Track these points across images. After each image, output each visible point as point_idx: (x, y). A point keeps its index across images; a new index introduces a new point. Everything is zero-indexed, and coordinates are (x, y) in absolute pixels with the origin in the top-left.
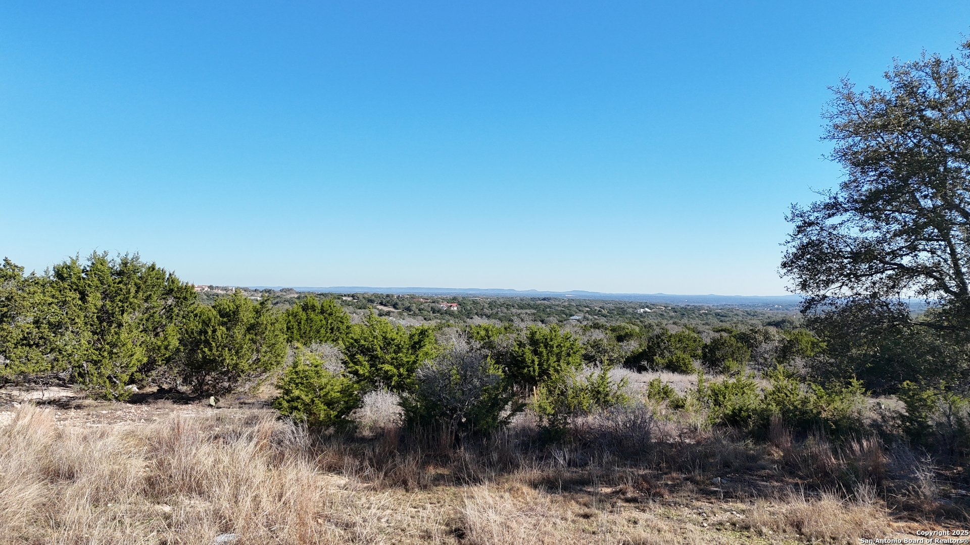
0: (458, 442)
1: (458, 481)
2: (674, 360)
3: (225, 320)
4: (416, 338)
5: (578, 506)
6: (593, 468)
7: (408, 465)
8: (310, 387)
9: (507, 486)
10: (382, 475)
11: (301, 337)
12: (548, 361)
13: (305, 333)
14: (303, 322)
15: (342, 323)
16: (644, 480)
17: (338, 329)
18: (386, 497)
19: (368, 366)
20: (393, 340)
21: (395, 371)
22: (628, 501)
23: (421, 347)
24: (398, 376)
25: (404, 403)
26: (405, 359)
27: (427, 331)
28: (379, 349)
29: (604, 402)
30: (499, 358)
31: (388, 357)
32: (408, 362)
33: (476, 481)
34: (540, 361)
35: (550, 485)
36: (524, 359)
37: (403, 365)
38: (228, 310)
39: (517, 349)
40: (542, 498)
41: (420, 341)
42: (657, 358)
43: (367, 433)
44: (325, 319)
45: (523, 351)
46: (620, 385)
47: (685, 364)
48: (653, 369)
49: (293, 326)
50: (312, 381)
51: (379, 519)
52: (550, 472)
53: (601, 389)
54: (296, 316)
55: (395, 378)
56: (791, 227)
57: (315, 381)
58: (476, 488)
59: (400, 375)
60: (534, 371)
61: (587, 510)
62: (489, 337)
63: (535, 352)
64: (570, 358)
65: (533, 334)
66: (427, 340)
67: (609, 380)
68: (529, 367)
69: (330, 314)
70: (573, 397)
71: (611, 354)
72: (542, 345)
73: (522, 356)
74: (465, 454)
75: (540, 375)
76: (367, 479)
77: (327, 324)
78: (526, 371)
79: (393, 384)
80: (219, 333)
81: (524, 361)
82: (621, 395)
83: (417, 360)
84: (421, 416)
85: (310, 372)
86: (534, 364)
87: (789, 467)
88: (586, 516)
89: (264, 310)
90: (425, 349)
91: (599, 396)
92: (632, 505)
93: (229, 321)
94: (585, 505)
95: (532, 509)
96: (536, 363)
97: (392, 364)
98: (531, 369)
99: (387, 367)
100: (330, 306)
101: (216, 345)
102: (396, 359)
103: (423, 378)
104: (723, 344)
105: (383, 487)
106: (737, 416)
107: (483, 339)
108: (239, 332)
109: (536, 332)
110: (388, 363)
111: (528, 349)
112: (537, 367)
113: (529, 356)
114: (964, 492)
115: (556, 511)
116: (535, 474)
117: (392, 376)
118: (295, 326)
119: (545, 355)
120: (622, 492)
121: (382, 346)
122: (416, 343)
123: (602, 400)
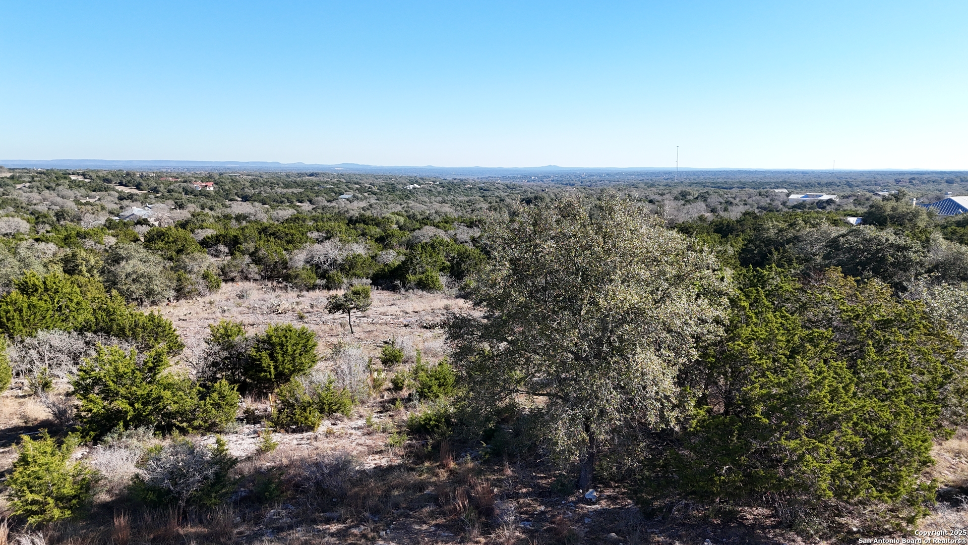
2: (424, 279)
11: (24, 326)
12: (283, 363)
13: (28, 320)
14: (24, 310)
15: (71, 300)
17: (67, 307)
21: (129, 408)
24: (132, 411)
28: (111, 384)
29: (329, 410)
31: (122, 392)
32: (143, 395)
34: (276, 364)
36: (262, 362)
37: (137, 399)
39: (255, 353)
44: (50, 297)
45: (260, 355)
49: (13, 316)
54: (16, 303)
55: (130, 415)
59: (135, 410)
60: (270, 374)
63: (272, 356)
64: (303, 360)
68: (265, 371)
69: (56, 292)
70: (301, 415)
72: (278, 347)
73: (259, 360)
75: (276, 377)
77: (53, 304)
78: (263, 374)
79: (128, 420)
81: (261, 365)
86: (271, 368)
91: (324, 406)
98: (268, 372)
100: (55, 283)
107: (221, 337)
111: (265, 354)
113: (266, 361)
114: (543, 508)
118: (16, 315)
119: (280, 357)
121: (115, 380)
122: (151, 369)
123: (327, 409)
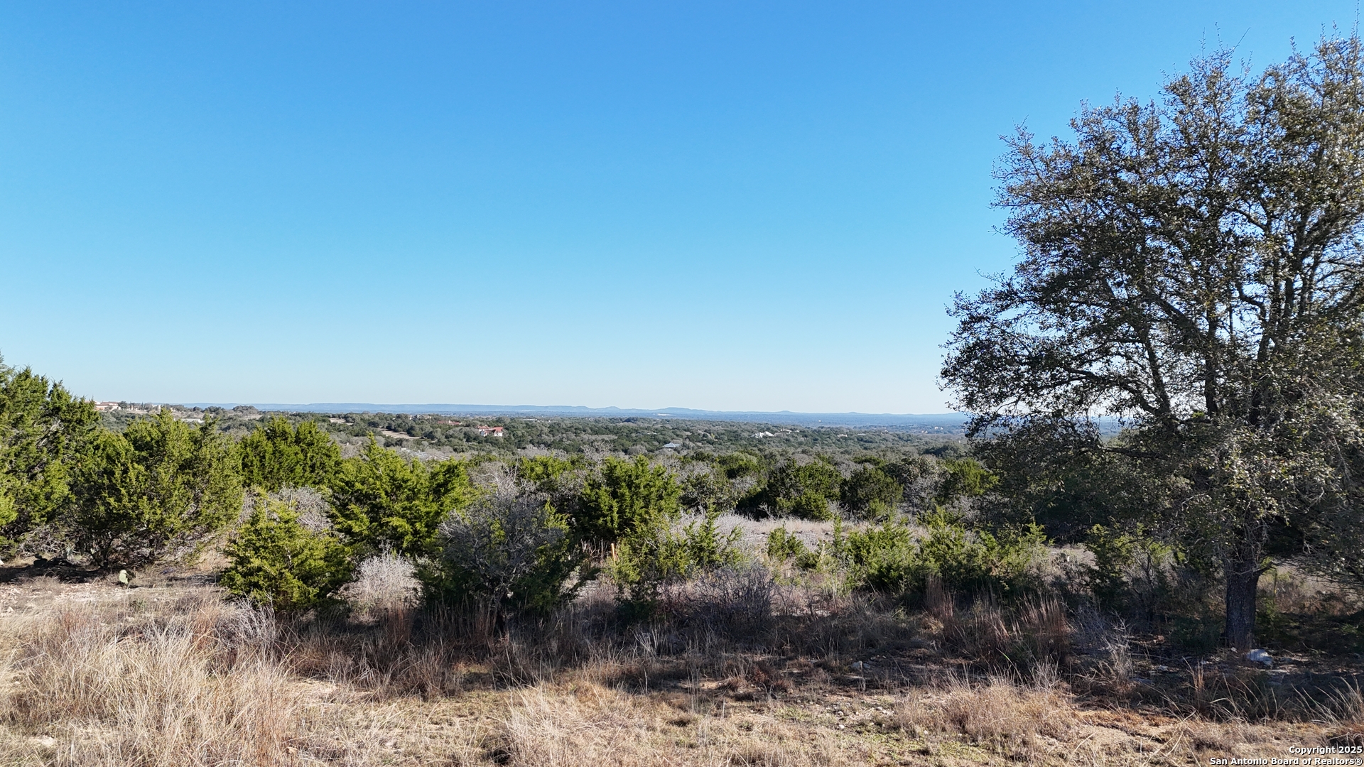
0: (501, 626)
1: (501, 683)
2: (804, 502)
3: (144, 454)
4: (441, 479)
5: (671, 710)
6: (693, 655)
7: (427, 663)
8: (279, 554)
9: (571, 686)
10: (387, 678)
11: (264, 478)
12: (632, 507)
13: (271, 472)
14: (267, 456)
15: (329, 456)
16: (761, 669)
17: (323, 465)
18: (393, 711)
19: (366, 521)
20: (405, 482)
21: (408, 527)
22: (739, 698)
23: (447, 491)
24: (412, 534)
25: (420, 574)
26: (424, 510)
27: (456, 467)
28: (383, 494)
29: (709, 562)
30: (562, 504)
31: (397, 507)
32: (428, 513)
33: (527, 681)
34: (621, 506)
35: (632, 682)
36: (598, 505)
37: (419, 518)
38: (149, 439)
39: (589, 492)
40: (619, 699)
41: (445, 484)
42: (781, 500)
43: (365, 618)
44: (302, 451)
45: (597, 493)
46: (731, 538)
47: (817, 507)
48: (775, 515)
49: (252, 462)
50: (280, 543)
51: (382, 743)
52: (633, 664)
53: (704, 544)
54: (257, 447)
55: (409, 537)
56: (955, 324)
57: (285, 543)
58: (526, 692)
59: (416, 532)
60: (612, 521)
61: (683, 715)
62: (548, 475)
63: (614, 495)
64: (663, 502)
65: (612, 469)
66: (456, 482)
67: (716, 532)
68: (605, 516)
69: (310, 444)
70: (667, 557)
71: (719, 495)
72: (623, 484)
73: (596, 501)
74: (511, 643)
75: (621, 527)
76: (365, 685)
77: (305, 459)
78: (600, 521)
79: (405, 545)
80: (132, 474)
81: (598, 508)
82: (732, 552)
83: (442, 510)
84: (448, 591)
85: (278, 531)
86: (613, 512)
87: (951, 644)
88: (682, 723)
89: (207, 439)
90: (453, 494)
91: (702, 554)
92: (745, 704)
93: (151, 455)
94: (681, 707)
95: (606, 718)
96: (616, 509)
97: (403, 517)
98: (609, 518)
99: (395, 521)
100: (310, 432)
101: (128, 492)
102: (410, 509)
103: (449, 536)
104: (867, 480)
105: (390, 695)
106: (885, 576)
107: (538, 477)
108: (165, 472)
109: (615, 467)
110: (398, 514)
111: (604, 491)
112: (616, 516)
113: (605, 500)
114: (1165, 668)
115: (639, 717)
116: (612, 667)
117: (402, 535)
118: (256, 461)
119: (628, 498)
120: (733, 687)
121: (389, 490)
122: (439, 485)
123: (706, 560)
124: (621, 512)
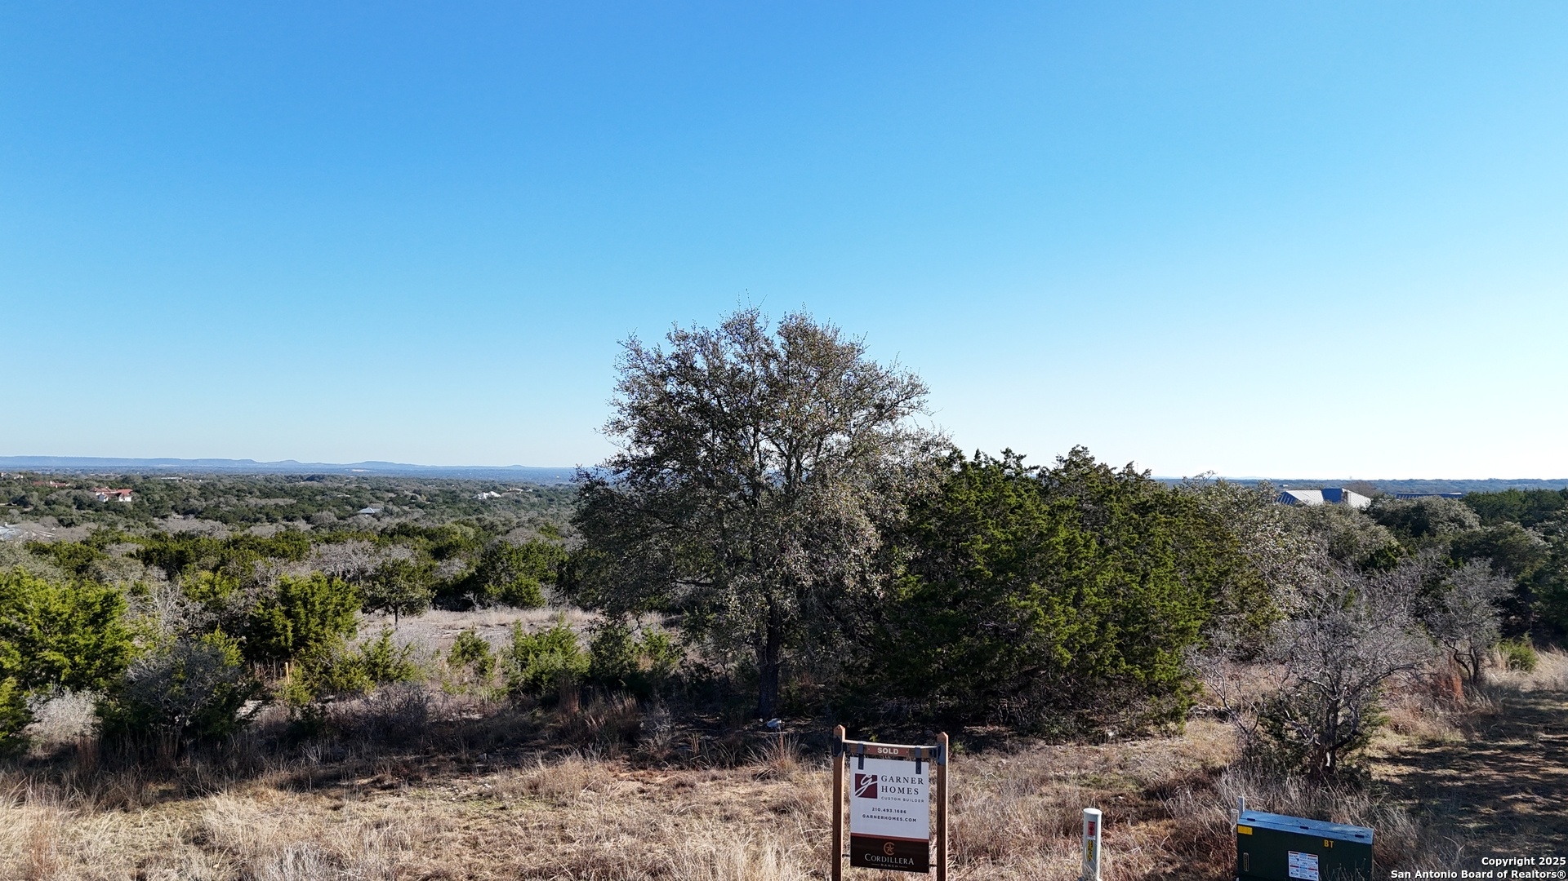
0: (182, 751)
2: (514, 589)
4: (98, 608)
5: (329, 800)
6: (352, 761)
7: (124, 784)
9: (249, 791)
10: (94, 799)
12: (307, 624)
16: (405, 766)
19: (17, 654)
20: (59, 614)
21: (66, 661)
22: (384, 788)
23: (106, 621)
24: (71, 667)
25: (100, 712)
26: (82, 642)
27: (115, 595)
28: (36, 629)
29: (384, 676)
30: (231, 625)
32: (87, 646)
33: (213, 791)
34: (296, 625)
35: (299, 785)
36: (273, 623)
37: (77, 651)
39: (261, 611)
40: (291, 798)
41: (104, 613)
42: (491, 588)
43: (38, 752)
45: (270, 613)
46: (406, 652)
47: (528, 593)
48: (482, 603)
52: (300, 772)
53: (379, 661)
55: (67, 671)
59: (74, 665)
60: (286, 640)
61: (337, 803)
63: (288, 614)
64: (339, 620)
65: (286, 587)
66: (116, 611)
68: (278, 635)
70: (341, 675)
72: (299, 602)
73: (269, 620)
74: (193, 764)
75: (295, 646)
79: (62, 679)
81: (271, 627)
82: (406, 665)
83: (103, 642)
86: (287, 631)
87: (562, 735)
88: (336, 808)
91: (376, 670)
92: (388, 791)
94: (337, 798)
95: (278, 810)
96: (290, 629)
97: (58, 650)
98: (282, 638)
99: (50, 655)
102: (66, 642)
103: (134, 680)
106: (538, 680)
107: (203, 596)
109: (290, 585)
110: (52, 648)
111: (278, 611)
112: (290, 634)
113: (279, 619)
115: (303, 807)
116: (285, 774)
117: (60, 669)
119: (303, 616)
120: (379, 781)
121: (42, 624)
122: (97, 616)
123: (380, 674)
124: (295, 630)
